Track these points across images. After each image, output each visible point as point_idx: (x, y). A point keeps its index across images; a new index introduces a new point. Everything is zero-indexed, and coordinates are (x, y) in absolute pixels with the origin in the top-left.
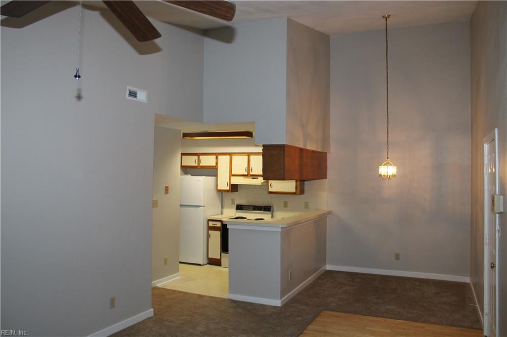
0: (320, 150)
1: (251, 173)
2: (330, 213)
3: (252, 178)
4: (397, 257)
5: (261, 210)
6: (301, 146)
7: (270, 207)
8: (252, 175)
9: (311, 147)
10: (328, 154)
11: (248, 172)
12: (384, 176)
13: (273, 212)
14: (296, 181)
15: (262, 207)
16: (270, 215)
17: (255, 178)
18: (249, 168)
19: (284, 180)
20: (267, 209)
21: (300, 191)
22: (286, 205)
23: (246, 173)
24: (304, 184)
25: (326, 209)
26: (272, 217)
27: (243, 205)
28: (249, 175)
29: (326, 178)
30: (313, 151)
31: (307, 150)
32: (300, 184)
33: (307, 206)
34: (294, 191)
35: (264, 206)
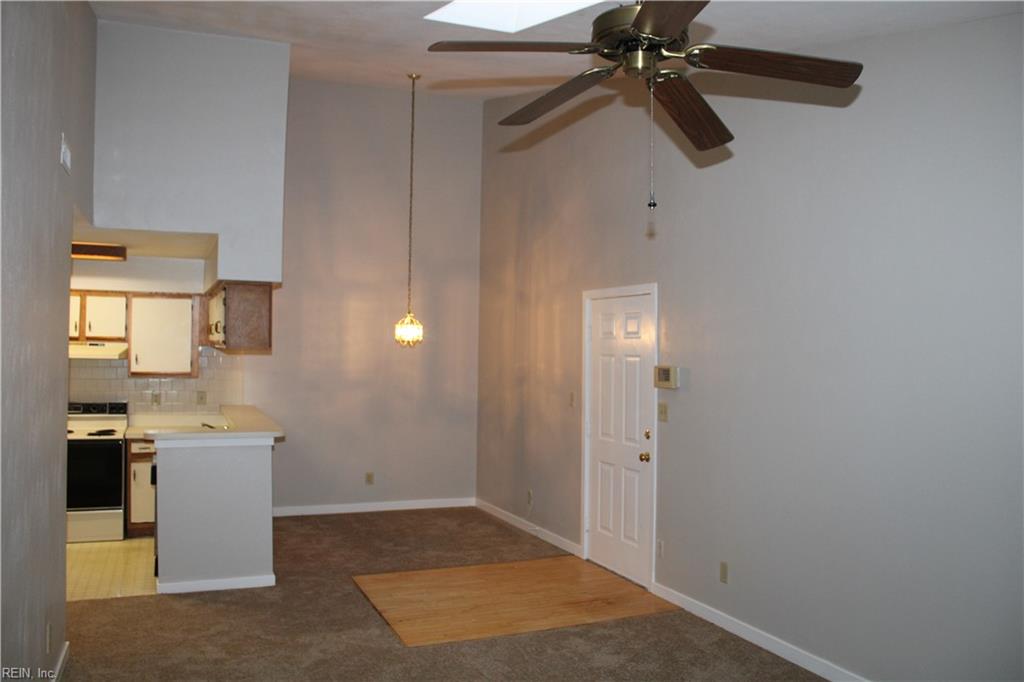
1: (88, 334)
3: (91, 345)
4: (369, 479)
5: (105, 412)
7: (127, 404)
8: (89, 339)
11: (82, 331)
15: (105, 405)
16: (124, 423)
17: (98, 344)
18: (81, 322)
20: (120, 409)
22: (158, 399)
23: (77, 335)
26: (128, 425)
28: (82, 338)
33: (201, 398)
34: (188, 369)
35: (110, 404)
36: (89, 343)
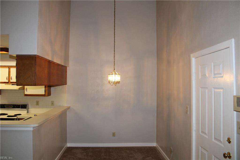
0: (63, 64)
1: (11, 81)
2: (69, 108)
3: (12, 85)
4: (114, 134)
5: (19, 108)
6: (50, 59)
7: (26, 105)
8: (11, 83)
9: (57, 60)
10: (67, 67)
11: (9, 80)
12: (112, 82)
13: (28, 109)
14: (45, 87)
15: (20, 105)
16: (26, 111)
17: (14, 85)
18: (9, 77)
19: (35, 85)
20: (24, 107)
21: (48, 93)
22: (37, 103)
23: (7, 81)
24: (51, 88)
25: (66, 105)
26: (28, 112)
27: (5, 105)
28: (9, 82)
29: (66, 84)
30: (58, 65)
31: (54, 63)
32: (48, 89)
33: (52, 104)
34: (44, 93)
35: (21, 105)
36: (11, 84)
